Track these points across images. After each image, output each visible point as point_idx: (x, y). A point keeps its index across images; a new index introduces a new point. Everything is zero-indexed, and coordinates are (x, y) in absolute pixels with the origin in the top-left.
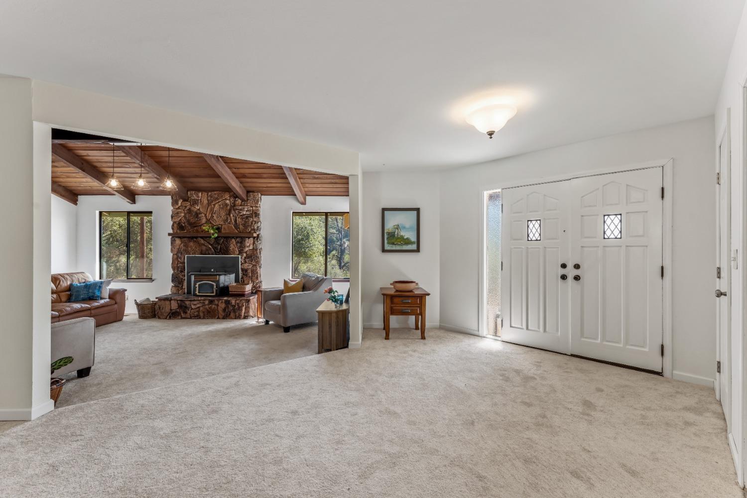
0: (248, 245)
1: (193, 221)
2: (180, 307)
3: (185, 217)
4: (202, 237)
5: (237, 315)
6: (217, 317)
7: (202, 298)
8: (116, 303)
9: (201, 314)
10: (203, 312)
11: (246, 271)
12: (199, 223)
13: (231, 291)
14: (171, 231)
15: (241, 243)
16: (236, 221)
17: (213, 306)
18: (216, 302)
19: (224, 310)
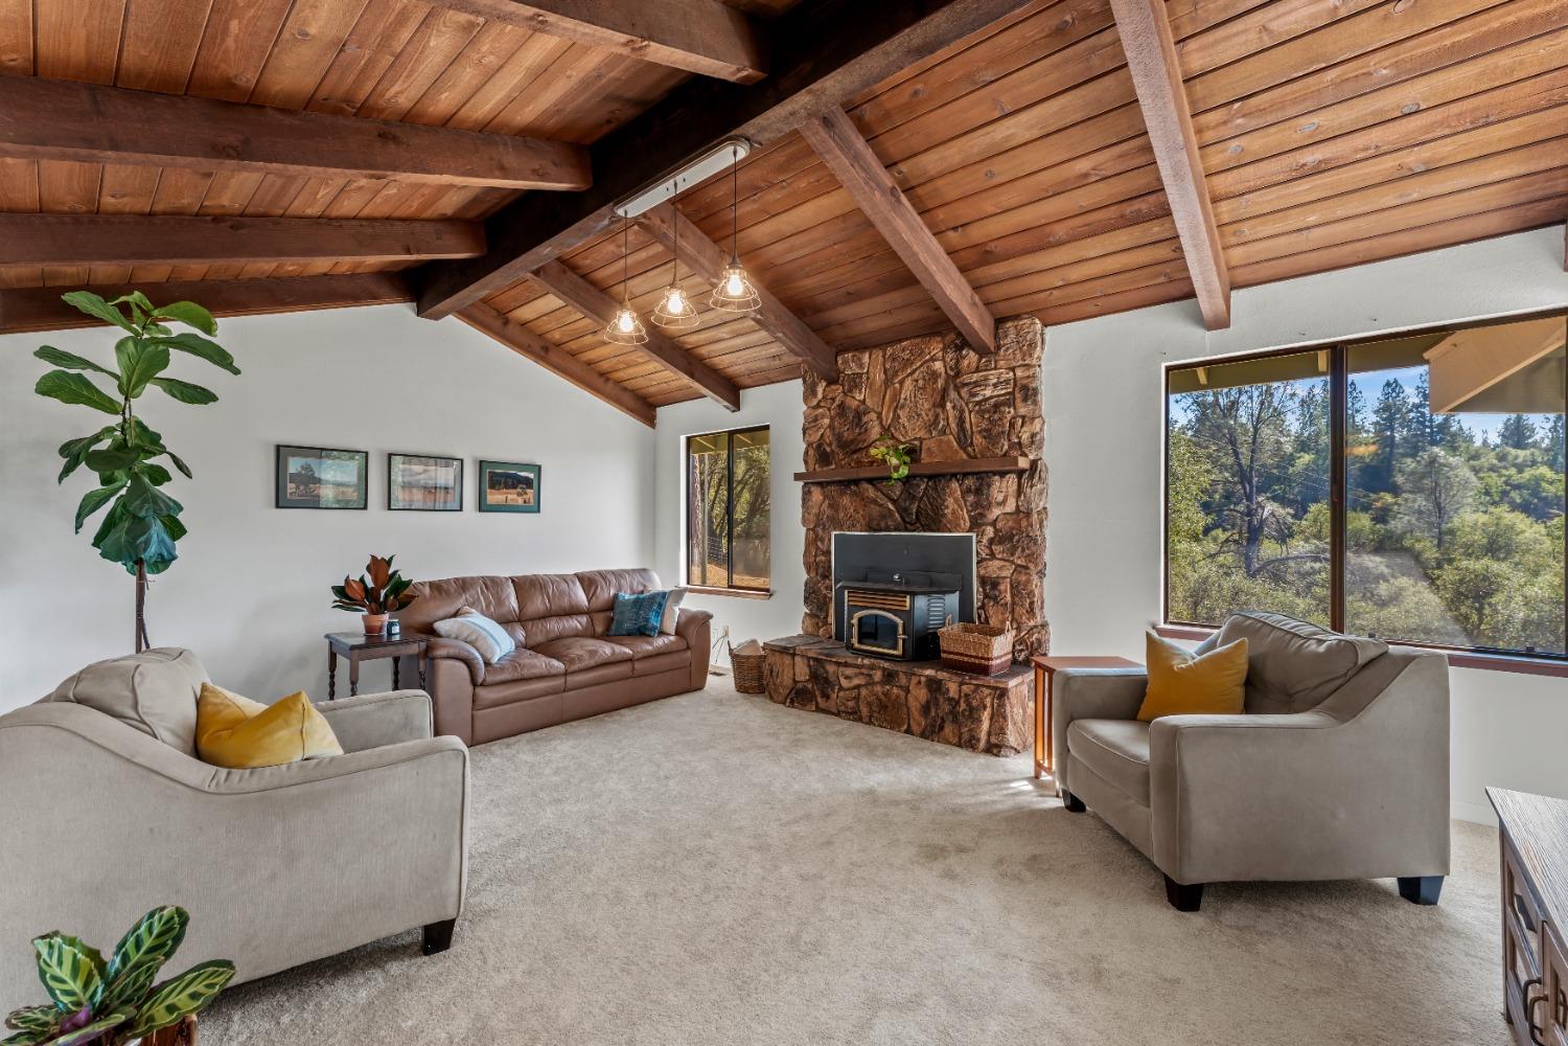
0: (1000, 498)
1: (851, 437)
2: (814, 676)
3: (831, 426)
4: (870, 481)
5: (966, 736)
6: (905, 727)
7: (866, 661)
8: (688, 648)
9: (865, 711)
10: (869, 704)
11: (995, 584)
12: (865, 440)
13: (945, 652)
14: (802, 469)
15: (978, 491)
16: (961, 421)
17: (895, 690)
18: (903, 680)
19: (926, 709)
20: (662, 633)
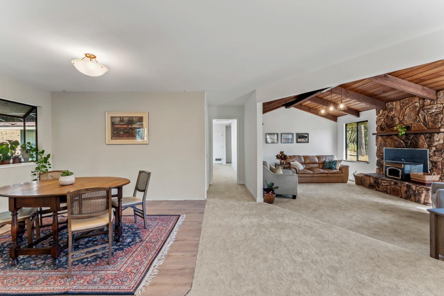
0: (438, 139)
1: (390, 124)
2: (375, 182)
3: (384, 121)
4: (395, 135)
5: (417, 200)
6: (400, 196)
7: (389, 179)
8: (342, 173)
9: (389, 191)
10: (390, 190)
11: (436, 163)
12: (394, 125)
13: (412, 178)
14: (376, 132)
15: (430, 138)
16: (424, 119)
17: (397, 187)
18: (399, 185)
19: (406, 192)
20: (335, 169)
